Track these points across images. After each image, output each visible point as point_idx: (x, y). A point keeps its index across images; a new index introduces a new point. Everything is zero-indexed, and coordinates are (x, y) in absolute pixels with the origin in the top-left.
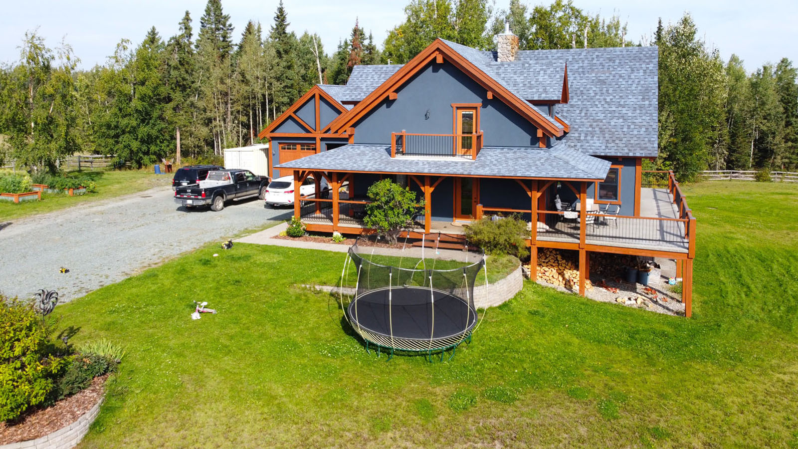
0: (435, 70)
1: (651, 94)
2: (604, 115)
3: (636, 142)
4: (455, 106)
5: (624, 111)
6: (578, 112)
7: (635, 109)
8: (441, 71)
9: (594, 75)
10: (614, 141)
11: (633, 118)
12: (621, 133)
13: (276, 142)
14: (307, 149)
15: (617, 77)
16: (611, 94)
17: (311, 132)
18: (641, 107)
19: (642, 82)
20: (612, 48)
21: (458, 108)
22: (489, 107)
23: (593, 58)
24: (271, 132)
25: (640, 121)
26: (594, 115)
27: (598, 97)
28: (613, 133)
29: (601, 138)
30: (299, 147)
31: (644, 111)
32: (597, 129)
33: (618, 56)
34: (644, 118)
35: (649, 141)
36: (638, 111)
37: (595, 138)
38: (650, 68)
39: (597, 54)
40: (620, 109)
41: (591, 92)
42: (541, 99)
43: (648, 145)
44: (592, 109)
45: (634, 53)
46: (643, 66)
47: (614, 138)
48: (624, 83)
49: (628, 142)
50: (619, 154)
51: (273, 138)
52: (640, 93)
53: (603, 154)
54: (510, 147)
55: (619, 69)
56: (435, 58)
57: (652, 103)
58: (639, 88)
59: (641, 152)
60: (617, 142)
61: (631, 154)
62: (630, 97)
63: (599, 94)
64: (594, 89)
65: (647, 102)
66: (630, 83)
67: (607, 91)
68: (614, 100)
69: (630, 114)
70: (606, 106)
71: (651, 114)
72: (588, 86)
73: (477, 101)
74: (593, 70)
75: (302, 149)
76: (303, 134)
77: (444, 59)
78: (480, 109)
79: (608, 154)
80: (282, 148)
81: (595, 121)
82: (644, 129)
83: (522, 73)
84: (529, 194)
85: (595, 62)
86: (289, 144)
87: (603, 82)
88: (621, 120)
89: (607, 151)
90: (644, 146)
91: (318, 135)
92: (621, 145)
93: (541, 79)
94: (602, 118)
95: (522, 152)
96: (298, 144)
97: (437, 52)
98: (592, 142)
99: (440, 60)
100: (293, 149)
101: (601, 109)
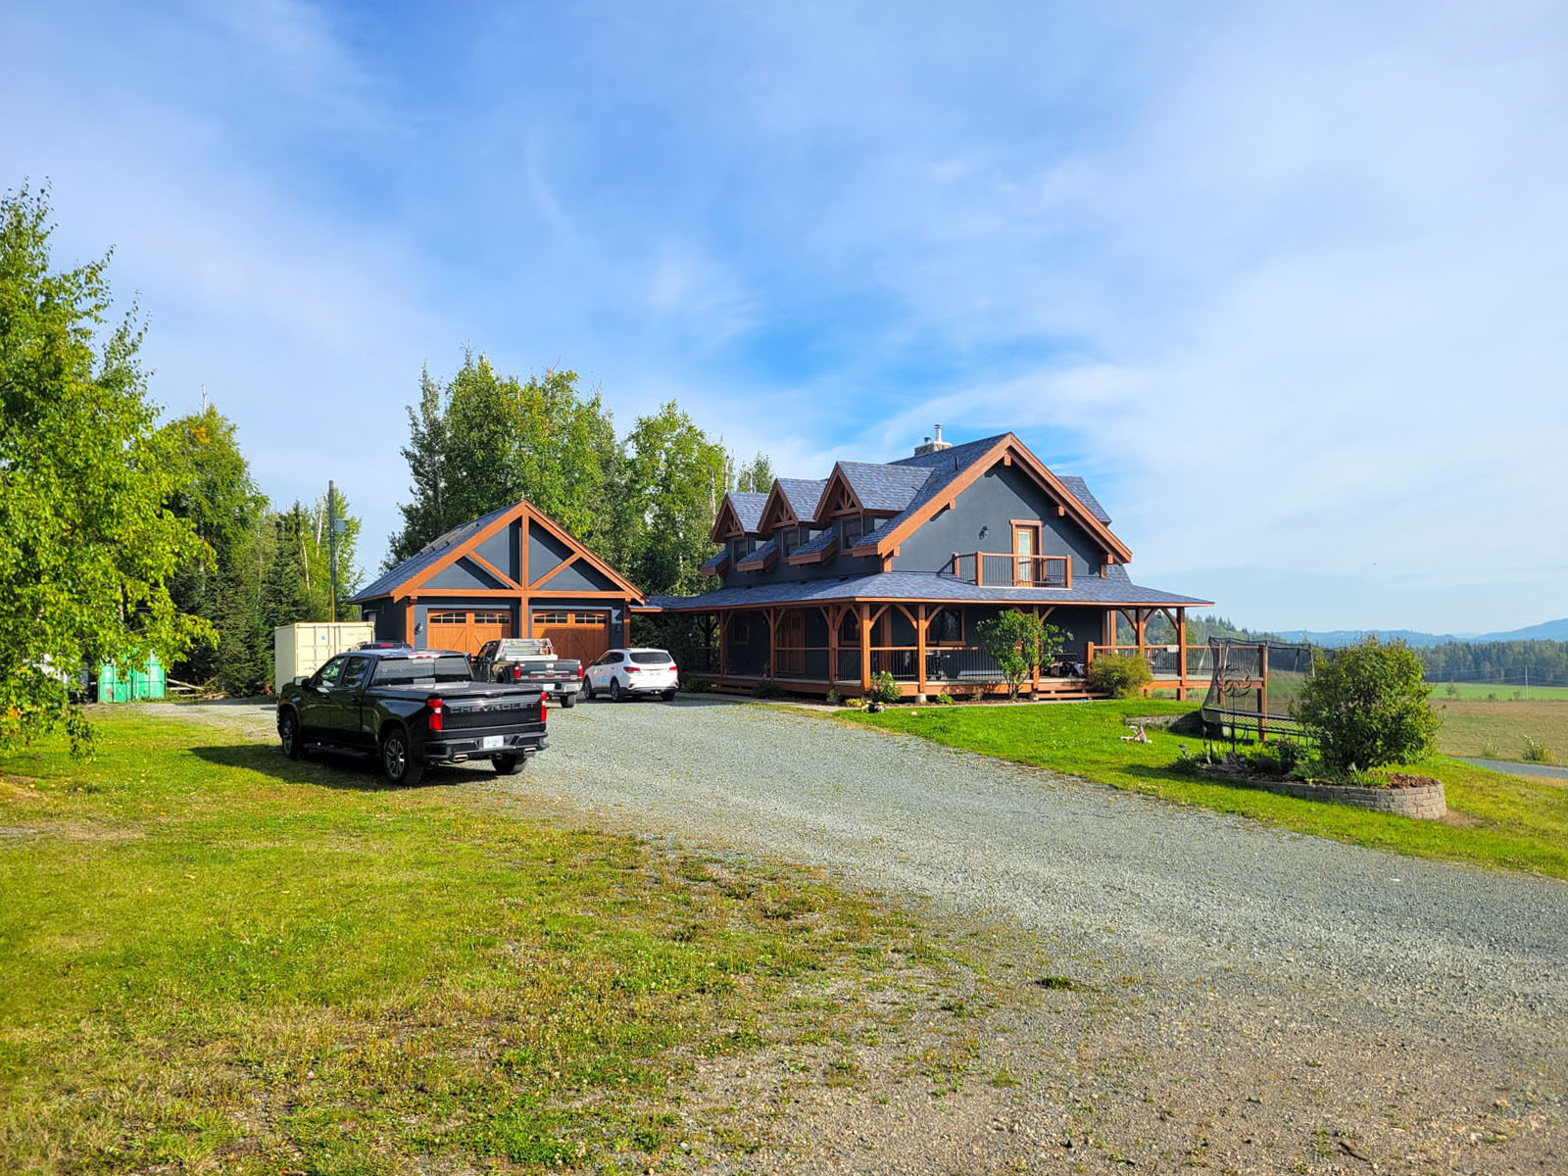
0: (998, 475)
4: (1015, 523)
8: (1001, 479)
13: (423, 608)
14: (488, 621)
21: (1017, 526)
22: (1047, 526)
30: (470, 617)
73: (1038, 520)
75: (476, 621)
76: (493, 591)
77: (1012, 460)
78: (1041, 529)
80: (432, 620)
91: (525, 594)
100: (457, 621)
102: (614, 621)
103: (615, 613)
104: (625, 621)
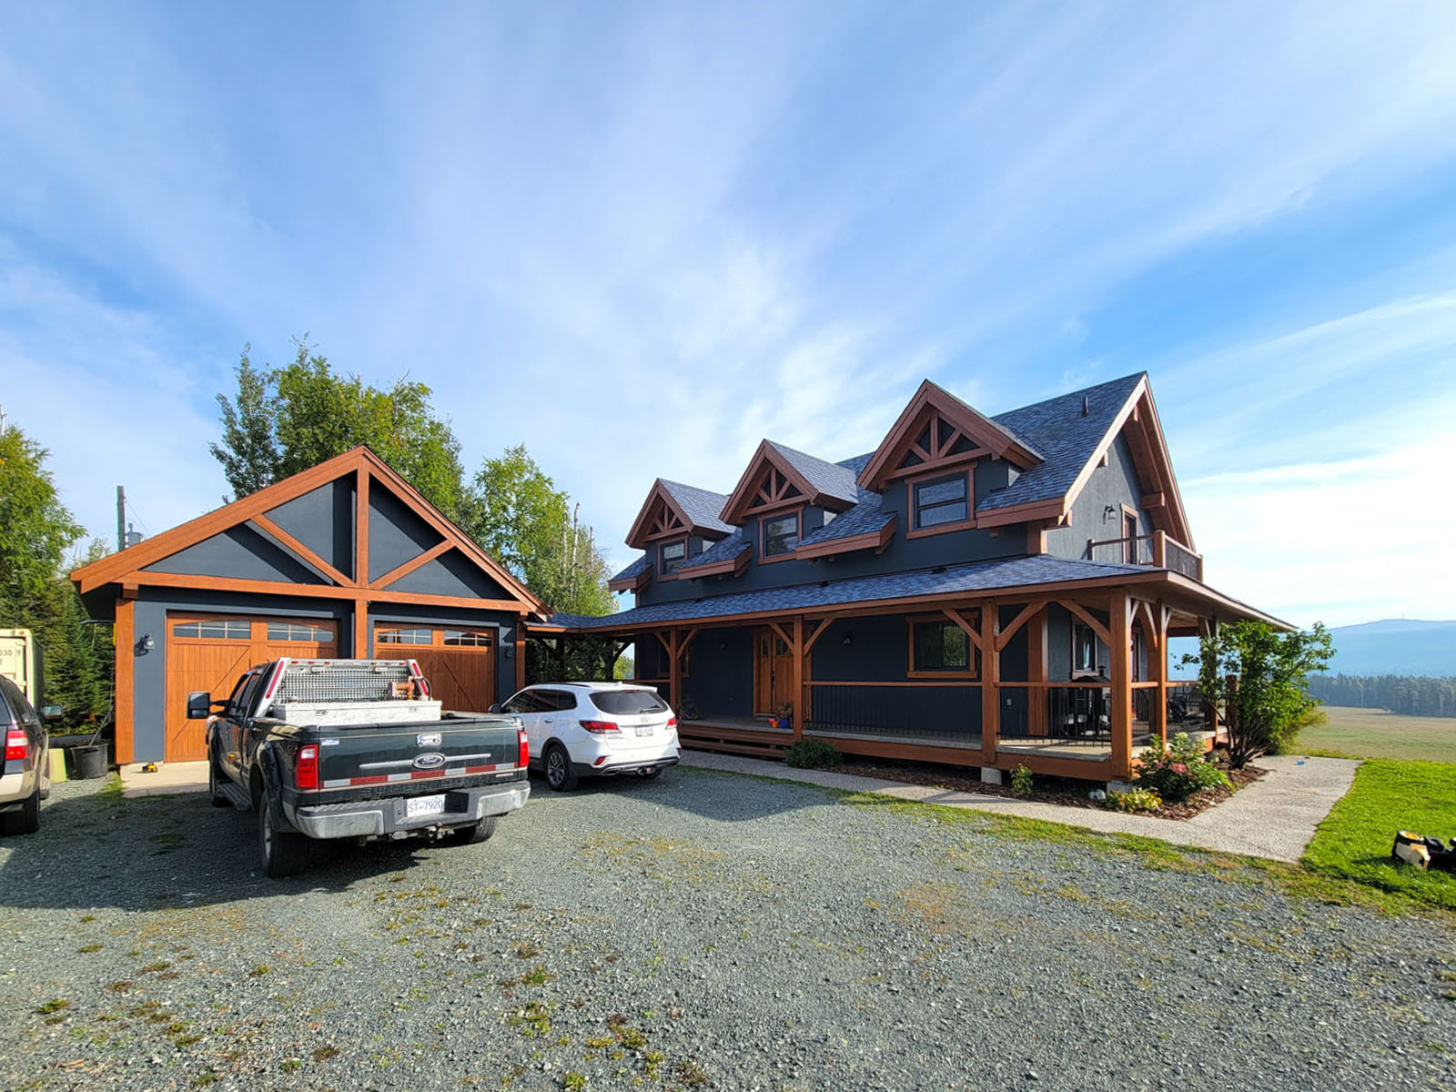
13: (156, 609)
14: (296, 637)
24: (144, 569)
30: (261, 628)
51: (150, 594)
75: (271, 637)
86: (216, 618)
91: (363, 594)
96: (261, 618)
100: (234, 634)
102: (502, 643)
103: (504, 632)
104: (518, 643)
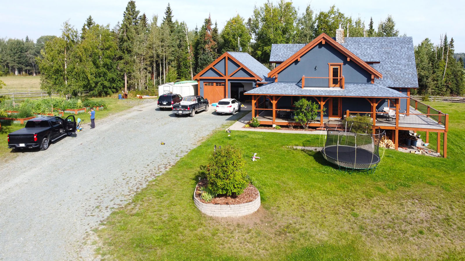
0: (320, 47)
1: (412, 59)
2: (391, 68)
3: (408, 81)
4: (330, 64)
5: (400, 67)
6: (378, 67)
7: (405, 66)
8: (323, 47)
9: (383, 50)
10: (397, 81)
11: (405, 70)
12: (400, 77)
13: (202, 82)
14: (220, 85)
15: (395, 51)
16: (393, 59)
17: (223, 76)
18: (408, 65)
19: (407, 53)
20: (390, 37)
21: (331, 65)
22: (347, 64)
23: (382, 42)
24: (200, 76)
25: (409, 71)
26: (386, 68)
27: (387, 60)
28: (396, 77)
29: (391, 79)
30: (215, 84)
31: (410, 67)
32: (388, 75)
33: (394, 41)
34: (410, 70)
35: (414, 80)
36: (407, 67)
37: (388, 79)
38: (410, 47)
39: (383, 40)
40: (398, 65)
41: (383, 57)
42: (371, 61)
43: (413, 82)
44: (385, 66)
45: (401, 39)
46: (406, 46)
47: (397, 79)
48: (398, 53)
49: (404, 81)
50: (400, 87)
51: (201, 80)
52: (407, 58)
53: (393, 87)
54: (357, 83)
55: (395, 47)
56: (321, 42)
57: (413, 63)
58: (406, 56)
59: (411, 85)
60: (399, 81)
61: (406, 87)
62: (402, 60)
63: (387, 59)
64: (385, 56)
65: (410, 63)
66: (401, 53)
67: (391, 57)
68: (395, 61)
69: (403, 68)
70: (391, 64)
71: (413, 68)
72: (382, 55)
73: (341, 62)
74: (383, 47)
75: (216, 85)
76: (218, 77)
77: (326, 42)
78: (342, 66)
79: (396, 87)
80: (205, 85)
81: (387, 71)
82: (410, 75)
83: (359, 49)
84: (372, 104)
85: (383, 43)
86: (209, 83)
87: (388, 53)
88: (399, 71)
89: (395, 85)
90: (412, 83)
91: (227, 78)
92: (401, 82)
93: (369, 52)
94: (390, 70)
95: (364, 86)
96: (215, 82)
97: (323, 39)
98: (387, 81)
99: (324, 43)
100: (211, 85)
101: (389, 66)
102: (254, 86)
103: (254, 83)
